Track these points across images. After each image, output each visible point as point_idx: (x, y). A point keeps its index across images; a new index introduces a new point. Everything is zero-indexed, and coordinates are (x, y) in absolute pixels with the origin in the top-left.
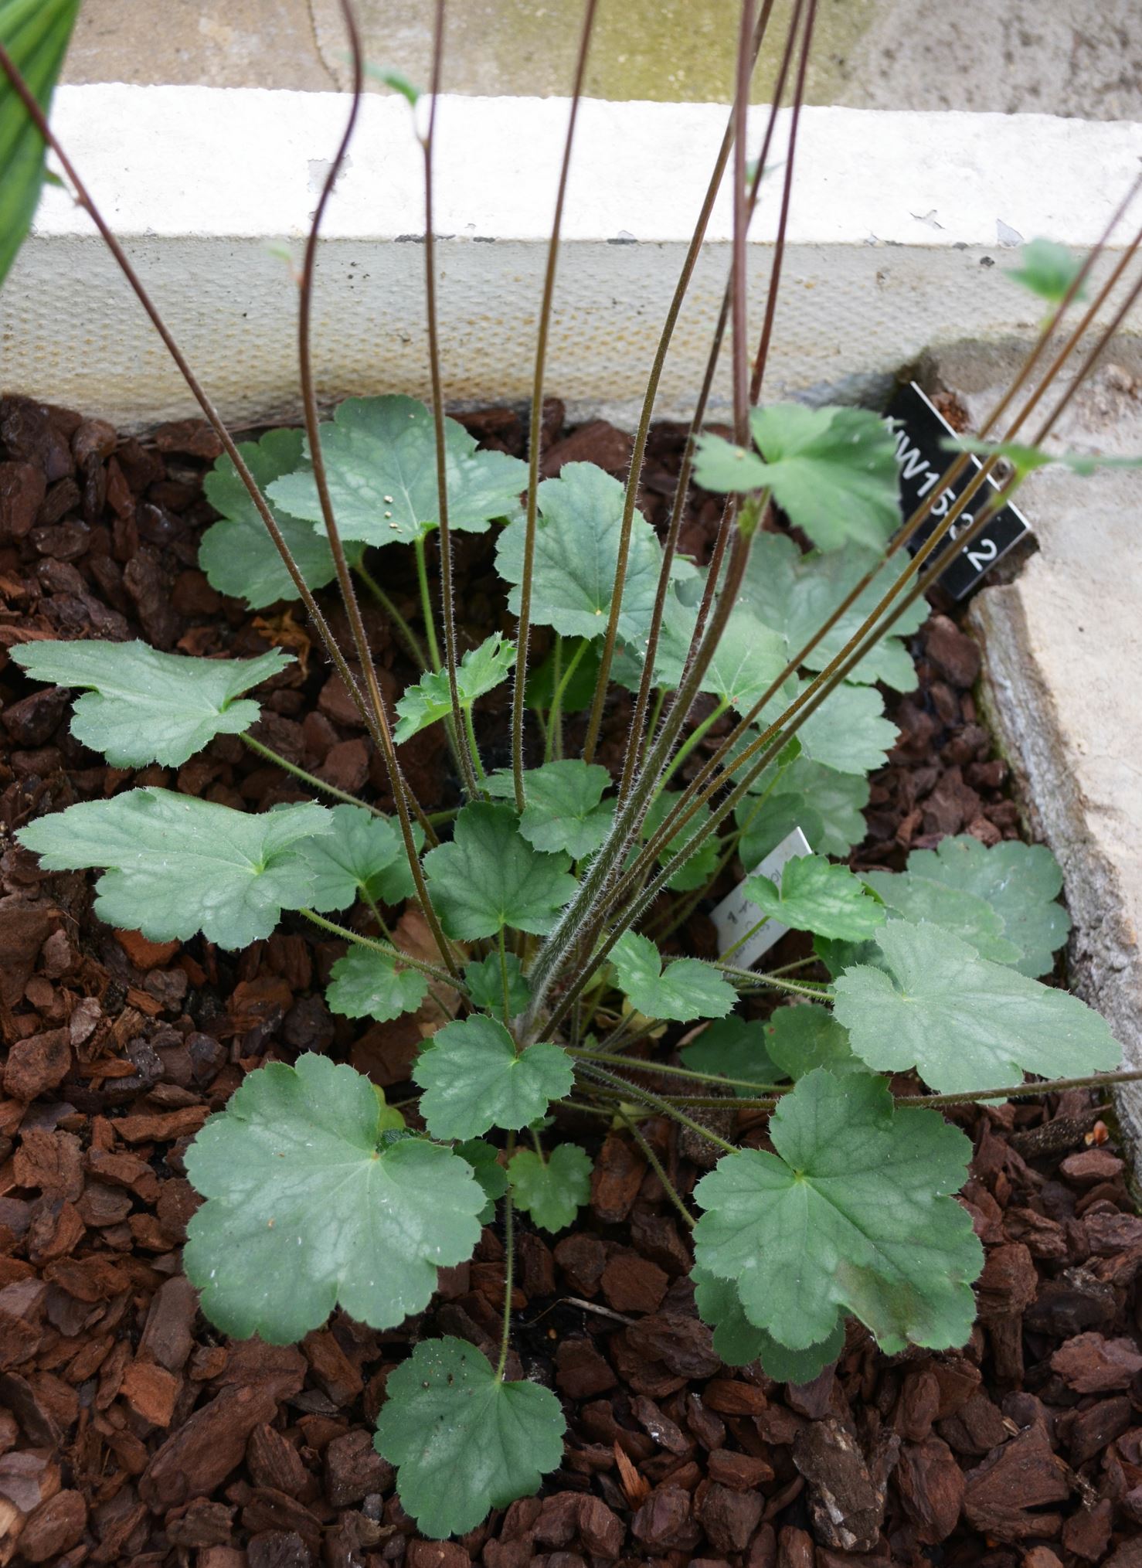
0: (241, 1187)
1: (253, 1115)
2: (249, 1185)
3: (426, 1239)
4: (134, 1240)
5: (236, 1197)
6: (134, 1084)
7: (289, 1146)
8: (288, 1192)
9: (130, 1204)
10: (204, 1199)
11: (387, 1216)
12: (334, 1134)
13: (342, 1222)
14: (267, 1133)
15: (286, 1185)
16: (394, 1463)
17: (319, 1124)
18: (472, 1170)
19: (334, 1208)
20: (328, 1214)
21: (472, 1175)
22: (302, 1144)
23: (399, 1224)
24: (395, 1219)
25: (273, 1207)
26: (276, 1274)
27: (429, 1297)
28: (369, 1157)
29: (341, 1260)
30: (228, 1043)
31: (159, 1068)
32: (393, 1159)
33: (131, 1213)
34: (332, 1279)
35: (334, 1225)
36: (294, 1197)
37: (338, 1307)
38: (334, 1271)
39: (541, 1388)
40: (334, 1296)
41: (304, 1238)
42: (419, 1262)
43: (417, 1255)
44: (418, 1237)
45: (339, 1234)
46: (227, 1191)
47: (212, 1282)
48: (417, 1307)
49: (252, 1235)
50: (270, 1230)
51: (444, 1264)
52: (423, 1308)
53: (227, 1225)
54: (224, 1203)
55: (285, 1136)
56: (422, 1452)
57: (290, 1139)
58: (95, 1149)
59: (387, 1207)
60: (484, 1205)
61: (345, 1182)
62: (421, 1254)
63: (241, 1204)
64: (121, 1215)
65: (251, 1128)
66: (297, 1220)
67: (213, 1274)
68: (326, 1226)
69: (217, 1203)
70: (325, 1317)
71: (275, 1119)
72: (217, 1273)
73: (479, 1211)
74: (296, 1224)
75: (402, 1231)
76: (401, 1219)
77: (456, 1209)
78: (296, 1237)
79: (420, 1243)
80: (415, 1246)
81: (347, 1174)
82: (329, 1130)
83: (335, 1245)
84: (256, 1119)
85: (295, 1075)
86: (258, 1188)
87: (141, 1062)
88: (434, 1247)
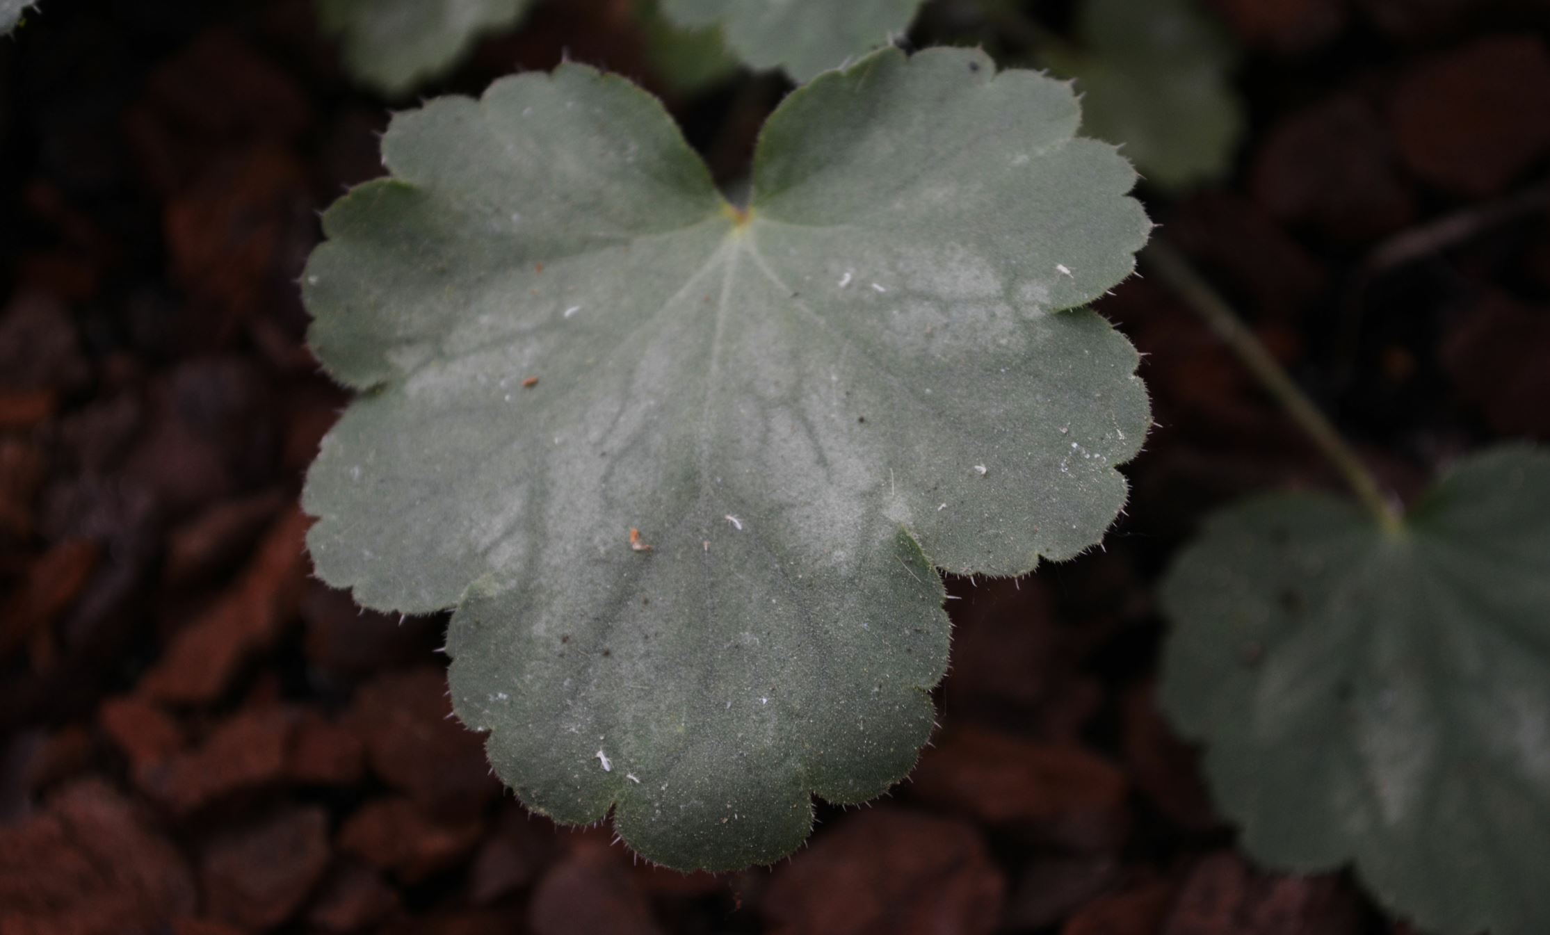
0: (499, 524)
1: (393, 358)
2: (515, 504)
3: (1013, 276)
4: (390, 877)
5: (508, 555)
6: (120, 579)
7: (531, 350)
8: (615, 444)
9: (315, 818)
10: (437, 623)
11: (882, 304)
12: (608, 242)
13: (793, 401)
14: (457, 368)
15: (594, 435)
16: (1329, 861)
17: (554, 251)
18: (977, 54)
19: (747, 388)
20: (745, 410)
21: (988, 64)
22: (556, 323)
23: (922, 296)
24: (904, 296)
25: (610, 503)
26: (747, 638)
27: (1138, 383)
28: (724, 229)
29: (865, 481)
30: (244, 345)
31: (141, 502)
32: (785, 182)
33: (335, 828)
34: (883, 535)
35: (782, 424)
36: (637, 442)
37: (953, 582)
38: (872, 518)
39: (1492, 460)
40: (922, 567)
41: (740, 505)
42: (1044, 334)
43: (1027, 325)
44: (991, 285)
45: (811, 431)
46: (477, 557)
47: (615, 778)
48: (1130, 429)
49: (619, 601)
50: (647, 554)
51: (1104, 286)
52: (1146, 421)
53: (539, 629)
54: (493, 590)
55: (502, 341)
56: (1368, 794)
57: (517, 337)
58: (146, 766)
59: (865, 286)
60: (1075, 101)
61: (722, 316)
62: (1035, 313)
63: (532, 561)
64: (316, 851)
65: (413, 388)
66: (689, 483)
67: (605, 763)
68: (764, 440)
69: (477, 601)
70: (941, 627)
71: (448, 324)
72: (612, 752)
73: (1076, 119)
74: (695, 492)
75: (944, 305)
76: (918, 285)
77: (1021, 159)
78: (718, 521)
79: (1008, 294)
80: (1002, 309)
81: (710, 301)
82: (586, 244)
83: (822, 461)
84: (405, 360)
85: (405, 192)
86: (539, 495)
87: (97, 524)
88: (1051, 273)
